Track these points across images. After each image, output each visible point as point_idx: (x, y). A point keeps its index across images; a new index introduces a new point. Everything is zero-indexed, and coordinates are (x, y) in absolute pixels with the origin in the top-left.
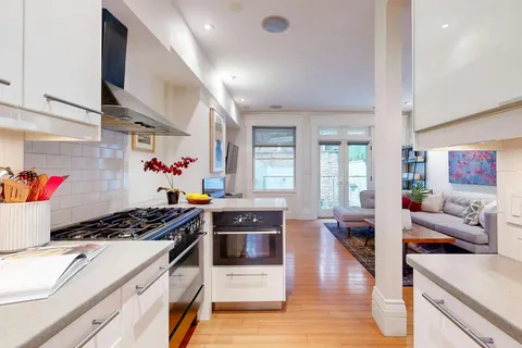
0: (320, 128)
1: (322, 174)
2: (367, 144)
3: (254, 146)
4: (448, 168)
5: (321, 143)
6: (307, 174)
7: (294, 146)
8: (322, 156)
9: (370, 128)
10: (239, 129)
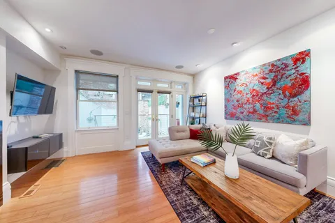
0: (138, 79)
1: (140, 113)
2: (169, 93)
3: (78, 89)
4: (224, 109)
5: (139, 91)
6: (128, 115)
7: (117, 92)
8: (139, 102)
9: (171, 83)
10: (60, 71)
